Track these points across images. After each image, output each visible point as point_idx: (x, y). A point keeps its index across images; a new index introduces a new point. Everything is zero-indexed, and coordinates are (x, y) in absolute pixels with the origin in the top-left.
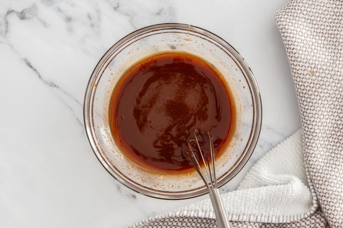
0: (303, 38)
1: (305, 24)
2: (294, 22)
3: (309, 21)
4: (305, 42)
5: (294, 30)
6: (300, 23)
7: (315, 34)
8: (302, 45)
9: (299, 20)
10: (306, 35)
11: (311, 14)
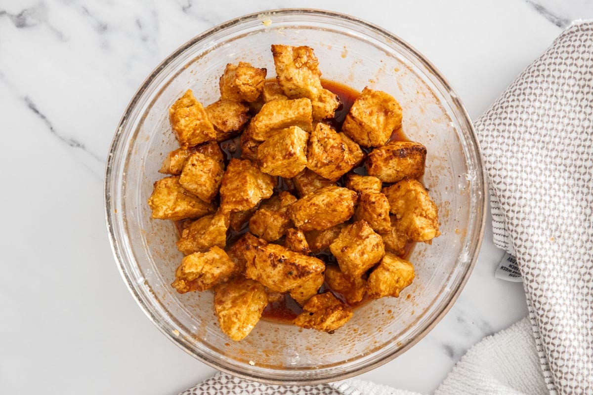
0: (533, 177)
1: (535, 151)
2: (515, 148)
3: (541, 145)
4: (538, 184)
5: (517, 164)
6: (525, 149)
7: (553, 167)
8: (533, 190)
9: (523, 146)
10: (538, 171)
11: (543, 132)
